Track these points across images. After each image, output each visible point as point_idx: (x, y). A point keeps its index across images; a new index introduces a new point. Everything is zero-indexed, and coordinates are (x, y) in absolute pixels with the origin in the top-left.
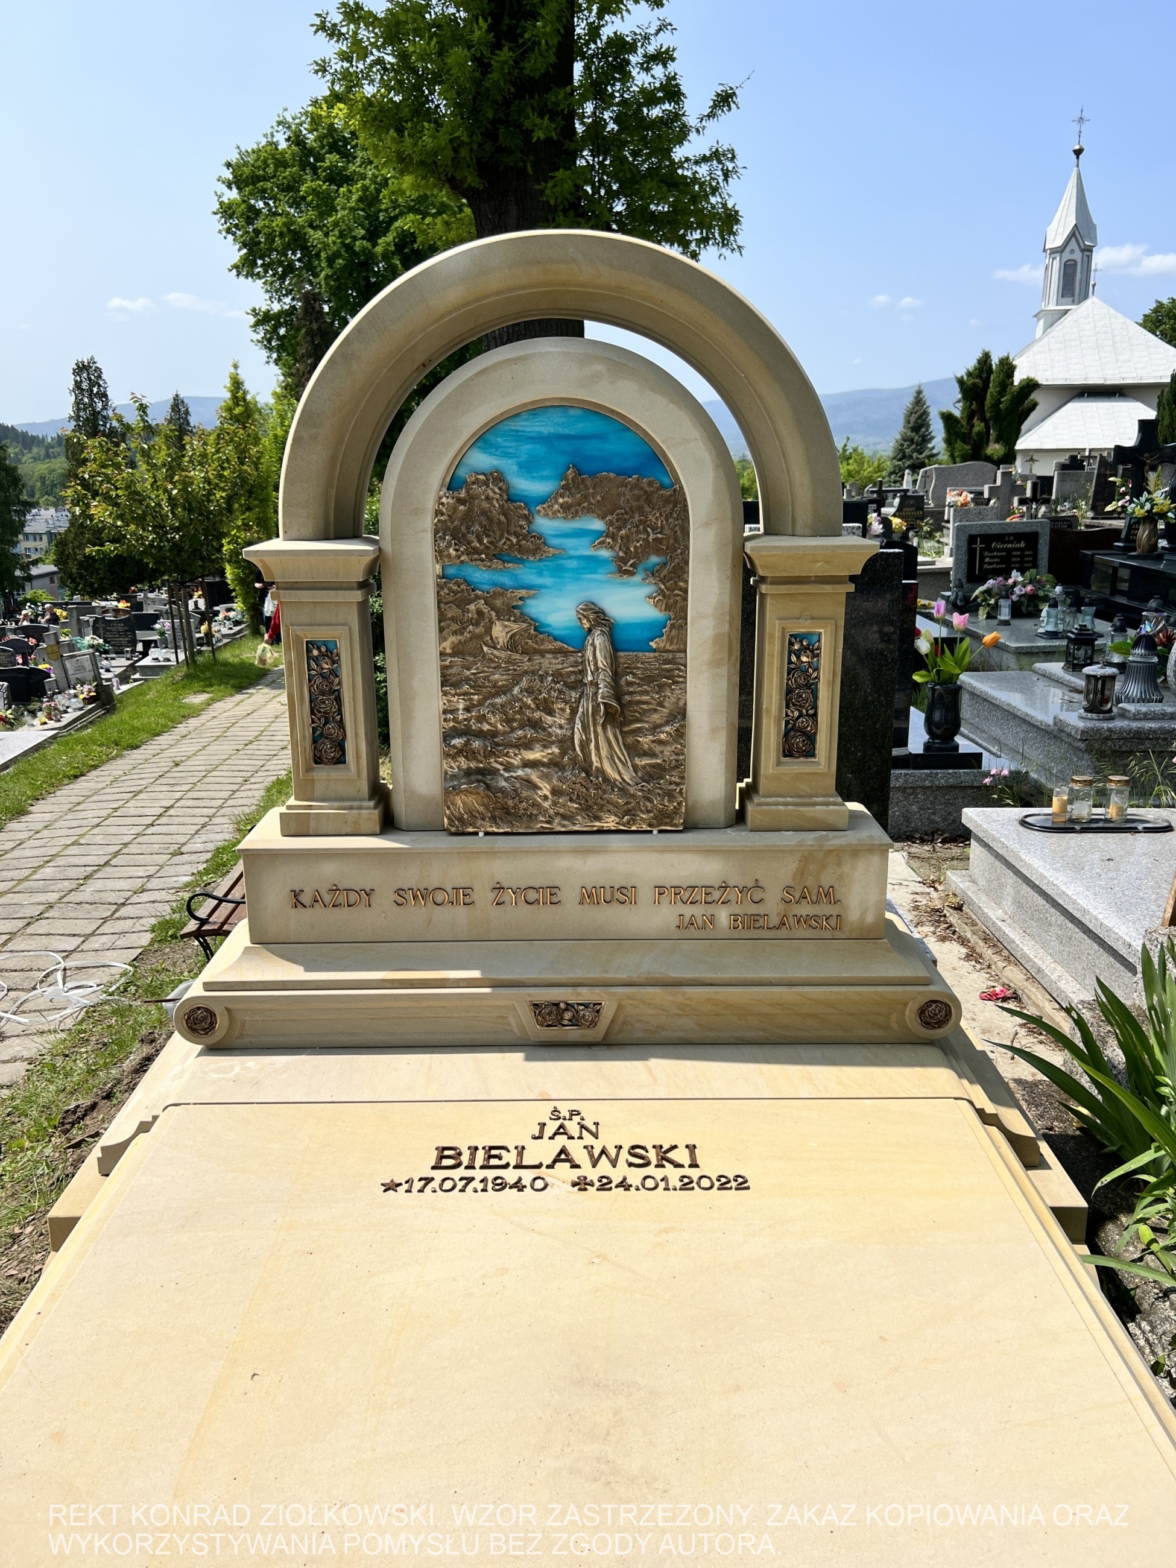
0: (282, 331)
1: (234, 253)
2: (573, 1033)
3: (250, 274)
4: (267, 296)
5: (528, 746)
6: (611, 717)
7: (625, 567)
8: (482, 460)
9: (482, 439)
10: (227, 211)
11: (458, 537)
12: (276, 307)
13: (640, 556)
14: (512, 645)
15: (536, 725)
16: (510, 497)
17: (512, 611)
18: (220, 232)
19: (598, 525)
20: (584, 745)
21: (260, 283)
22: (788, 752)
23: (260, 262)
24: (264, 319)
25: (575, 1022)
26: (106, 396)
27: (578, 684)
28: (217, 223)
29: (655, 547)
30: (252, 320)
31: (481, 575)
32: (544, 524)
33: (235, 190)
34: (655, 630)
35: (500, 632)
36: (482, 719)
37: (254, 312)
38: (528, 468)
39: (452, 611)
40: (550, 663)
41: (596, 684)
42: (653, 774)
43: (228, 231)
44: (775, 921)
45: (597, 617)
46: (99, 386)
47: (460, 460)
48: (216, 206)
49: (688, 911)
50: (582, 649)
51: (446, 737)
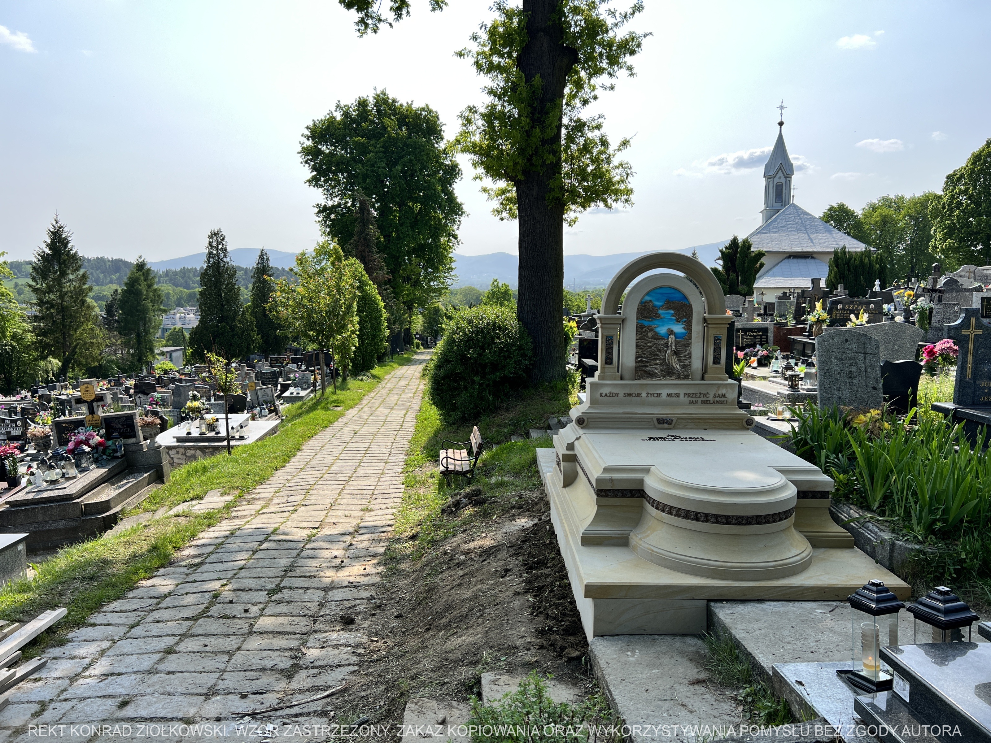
0: (333, 216)
1: (307, 173)
2: (666, 426)
3: (317, 185)
4: (325, 197)
5: (655, 359)
6: (675, 353)
7: (678, 321)
8: (648, 298)
9: (648, 294)
10: (306, 151)
11: (642, 313)
12: (330, 203)
13: (682, 318)
14: (652, 338)
15: (657, 355)
16: (654, 306)
17: (652, 330)
18: (301, 163)
19: (672, 312)
20: (668, 360)
21: (321, 190)
22: (714, 363)
23: (322, 179)
24: (323, 210)
25: (667, 423)
26: (226, 250)
27: (667, 346)
28: (299, 158)
29: (685, 316)
30: (316, 210)
31: (646, 323)
32: (660, 312)
33: (311, 141)
34: (685, 334)
35: (650, 335)
36: (644, 354)
37: (318, 206)
38: (658, 300)
39: (640, 330)
40: (662, 342)
41: (671, 346)
42: (684, 367)
43: (306, 162)
44: (712, 402)
45: (671, 332)
46: (223, 244)
47: (643, 298)
48: (300, 149)
49: (692, 399)
50: (668, 339)
51: (637, 358)
